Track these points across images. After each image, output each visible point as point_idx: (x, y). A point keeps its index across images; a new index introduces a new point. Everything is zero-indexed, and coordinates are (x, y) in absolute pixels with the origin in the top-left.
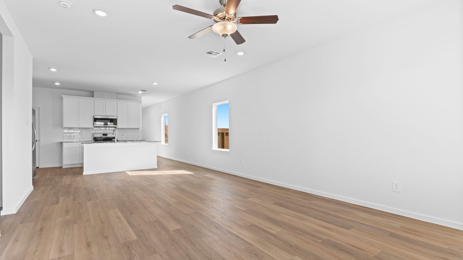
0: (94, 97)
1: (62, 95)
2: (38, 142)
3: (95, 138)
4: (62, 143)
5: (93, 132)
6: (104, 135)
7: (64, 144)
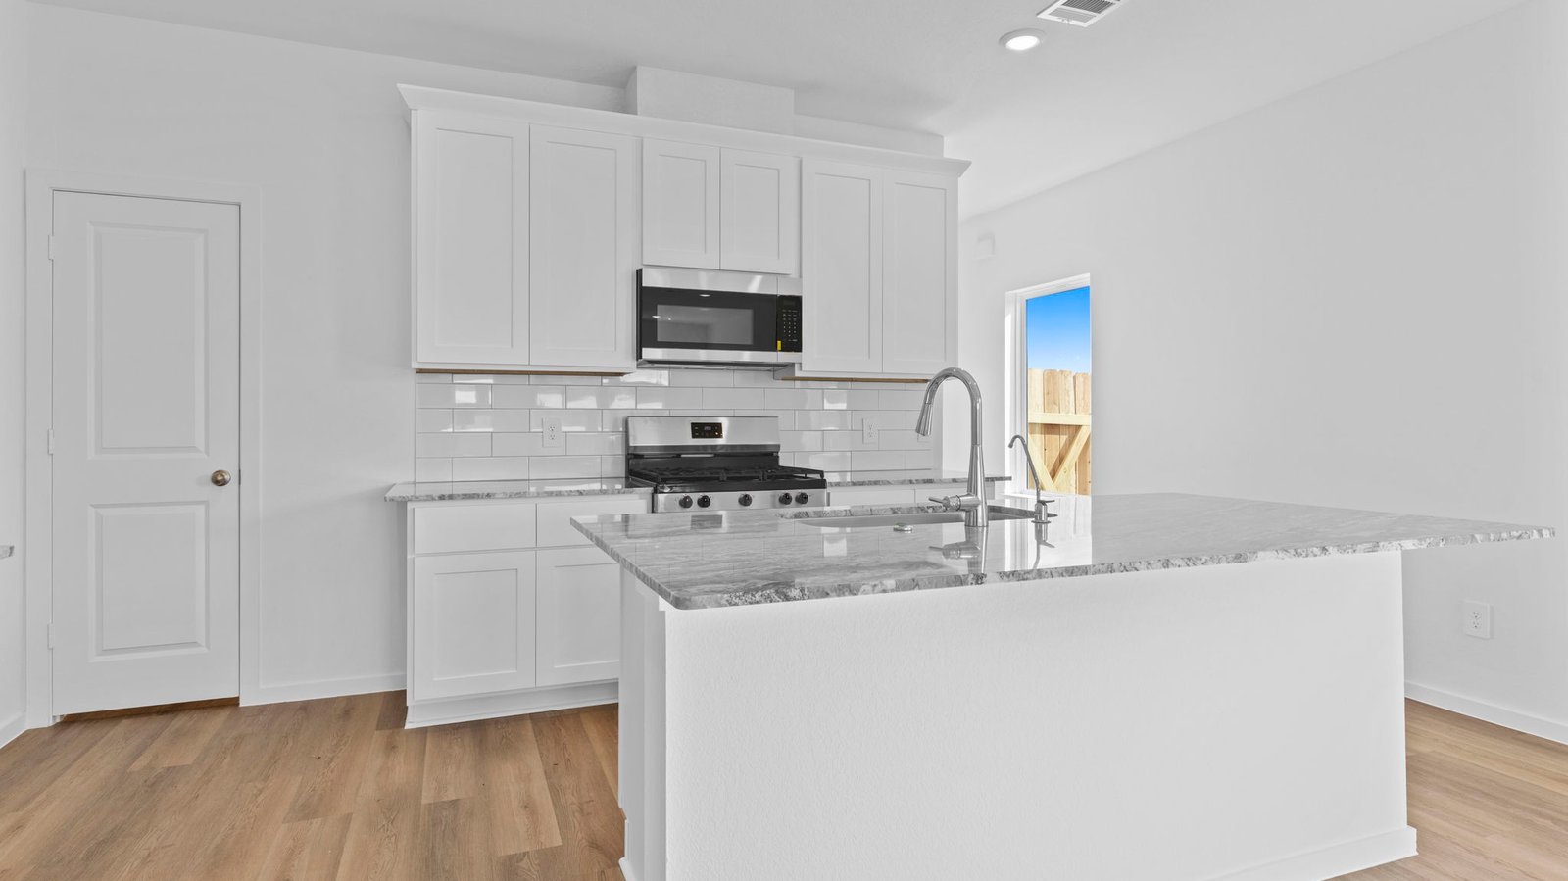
0: (639, 109)
1: (401, 87)
2: (232, 486)
3: (641, 456)
4: (402, 504)
5: (624, 403)
6: (699, 430)
7: (421, 516)
